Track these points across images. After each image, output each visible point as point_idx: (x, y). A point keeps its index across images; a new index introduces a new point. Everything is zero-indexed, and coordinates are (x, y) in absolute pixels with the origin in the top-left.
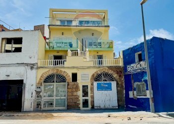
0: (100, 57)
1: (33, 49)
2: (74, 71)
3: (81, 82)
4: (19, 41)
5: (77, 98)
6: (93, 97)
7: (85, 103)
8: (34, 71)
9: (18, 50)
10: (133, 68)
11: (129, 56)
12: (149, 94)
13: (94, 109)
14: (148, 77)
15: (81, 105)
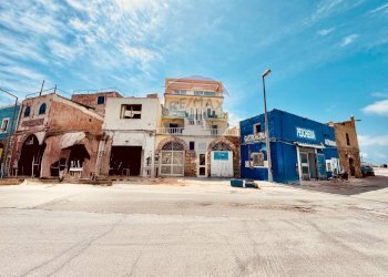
0: (215, 127)
1: (151, 117)
2: (192, 140)
3: (198, 150)
4: (138, 107)
5: (195, 165)
6: (209, 166)
7: (202, 171)
8: (153, 138)
9: (138, 117)
10: (250, 139)
11: (246, 127)
12: (267, 164)
13: (210, 177)
14: (267, 149)
15: (198, 173)
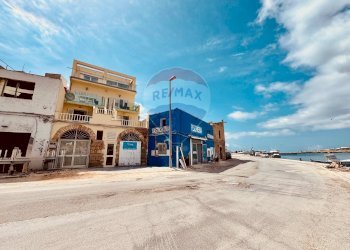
0: (127, 118)
2: (100, 129)
3: (106, 140)
5: (101, 156)
6: (118, 155)
7: (109, 161)
8: (49, 124)
10: (157, 131)
11: (155, 120)
12: (169, 153)
13: (118, 167)
14: (169, 140)
15: (104, 163)
